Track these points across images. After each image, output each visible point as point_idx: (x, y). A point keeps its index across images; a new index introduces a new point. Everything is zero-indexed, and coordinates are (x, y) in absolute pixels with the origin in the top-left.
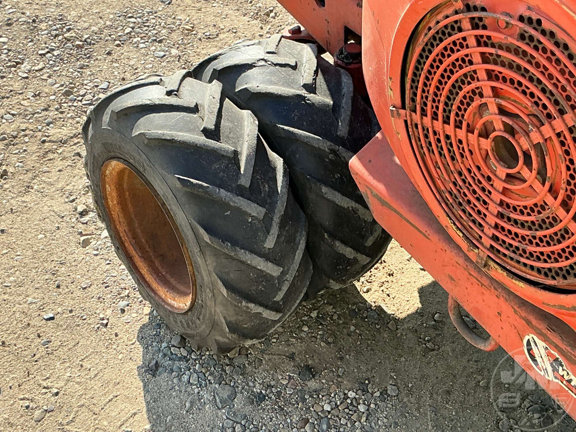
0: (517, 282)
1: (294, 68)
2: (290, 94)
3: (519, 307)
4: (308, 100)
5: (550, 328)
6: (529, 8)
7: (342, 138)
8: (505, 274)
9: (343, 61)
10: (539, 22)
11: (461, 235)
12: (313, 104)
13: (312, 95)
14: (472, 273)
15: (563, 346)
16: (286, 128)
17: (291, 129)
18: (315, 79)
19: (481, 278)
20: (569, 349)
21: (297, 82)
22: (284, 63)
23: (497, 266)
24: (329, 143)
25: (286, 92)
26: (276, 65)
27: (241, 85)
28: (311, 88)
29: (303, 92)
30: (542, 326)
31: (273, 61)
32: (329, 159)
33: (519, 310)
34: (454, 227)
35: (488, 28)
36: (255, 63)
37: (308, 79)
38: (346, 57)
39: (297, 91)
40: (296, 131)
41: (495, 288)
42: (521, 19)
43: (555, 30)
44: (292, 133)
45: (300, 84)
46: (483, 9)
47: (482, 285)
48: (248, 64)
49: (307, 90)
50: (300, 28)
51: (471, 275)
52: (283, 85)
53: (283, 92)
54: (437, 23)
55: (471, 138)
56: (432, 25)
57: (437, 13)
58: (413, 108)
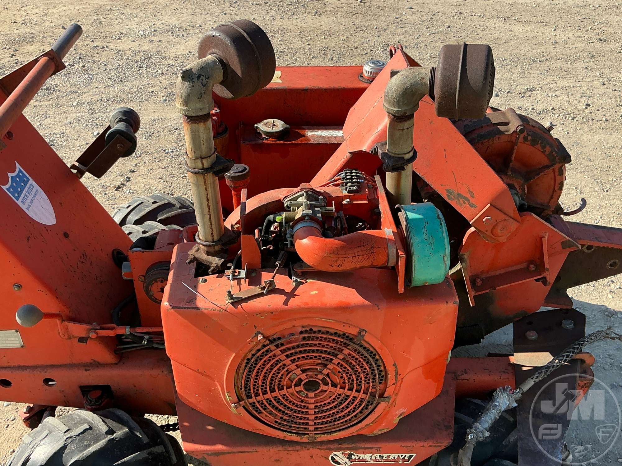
0: (334, 434)
1: (90, 428)
2: (105, 444)
3: (321, 446)
4: (116, 438)
5: (340, 444)
6: (303, 327)
7: (147, 443)
8: (326, 435)
9: (96, 405)
10: (311, 330)
11: (294, 435)
12: (120, 438)
13: (115, 435)
14: (290, 449)
15: (350, 446)
16: (119, 462)
17: (123, 460)
18: (107, 426)
19: (295, 448)
20: (353, 445)
21: (100, 435)
22: (82, 430)
23: (319, 435)
24: (145, 451)
25: (102, 444)
26: (79, 435)
27: (69, 462)
28: (111, 432)
29: (109, 437)
30: (336, 446)
31: (75, 434)
32: (151, 459)
33: (322, 447)
34: (289, 434)
35: (284, 344)
36: (65, 444)
37: (104, 428)
38: (96, 401)
39: (106, 439)
40: (125, 459)
41: (305, 447)
42: (301, 333)
43: (319, 329)
44: (125, 462)
45: (103, 434)
46: (279, 338)
47: (297, 450)
48: (62, 447)
49: (110, 434)
50: (30, 406)
51: (289, 451)
52: (95, 443)
53: (100, 446)
54: (253, 355)
55: (290, 390)
56: (249, 357)
57: (250, 351)
58: (249, 397)
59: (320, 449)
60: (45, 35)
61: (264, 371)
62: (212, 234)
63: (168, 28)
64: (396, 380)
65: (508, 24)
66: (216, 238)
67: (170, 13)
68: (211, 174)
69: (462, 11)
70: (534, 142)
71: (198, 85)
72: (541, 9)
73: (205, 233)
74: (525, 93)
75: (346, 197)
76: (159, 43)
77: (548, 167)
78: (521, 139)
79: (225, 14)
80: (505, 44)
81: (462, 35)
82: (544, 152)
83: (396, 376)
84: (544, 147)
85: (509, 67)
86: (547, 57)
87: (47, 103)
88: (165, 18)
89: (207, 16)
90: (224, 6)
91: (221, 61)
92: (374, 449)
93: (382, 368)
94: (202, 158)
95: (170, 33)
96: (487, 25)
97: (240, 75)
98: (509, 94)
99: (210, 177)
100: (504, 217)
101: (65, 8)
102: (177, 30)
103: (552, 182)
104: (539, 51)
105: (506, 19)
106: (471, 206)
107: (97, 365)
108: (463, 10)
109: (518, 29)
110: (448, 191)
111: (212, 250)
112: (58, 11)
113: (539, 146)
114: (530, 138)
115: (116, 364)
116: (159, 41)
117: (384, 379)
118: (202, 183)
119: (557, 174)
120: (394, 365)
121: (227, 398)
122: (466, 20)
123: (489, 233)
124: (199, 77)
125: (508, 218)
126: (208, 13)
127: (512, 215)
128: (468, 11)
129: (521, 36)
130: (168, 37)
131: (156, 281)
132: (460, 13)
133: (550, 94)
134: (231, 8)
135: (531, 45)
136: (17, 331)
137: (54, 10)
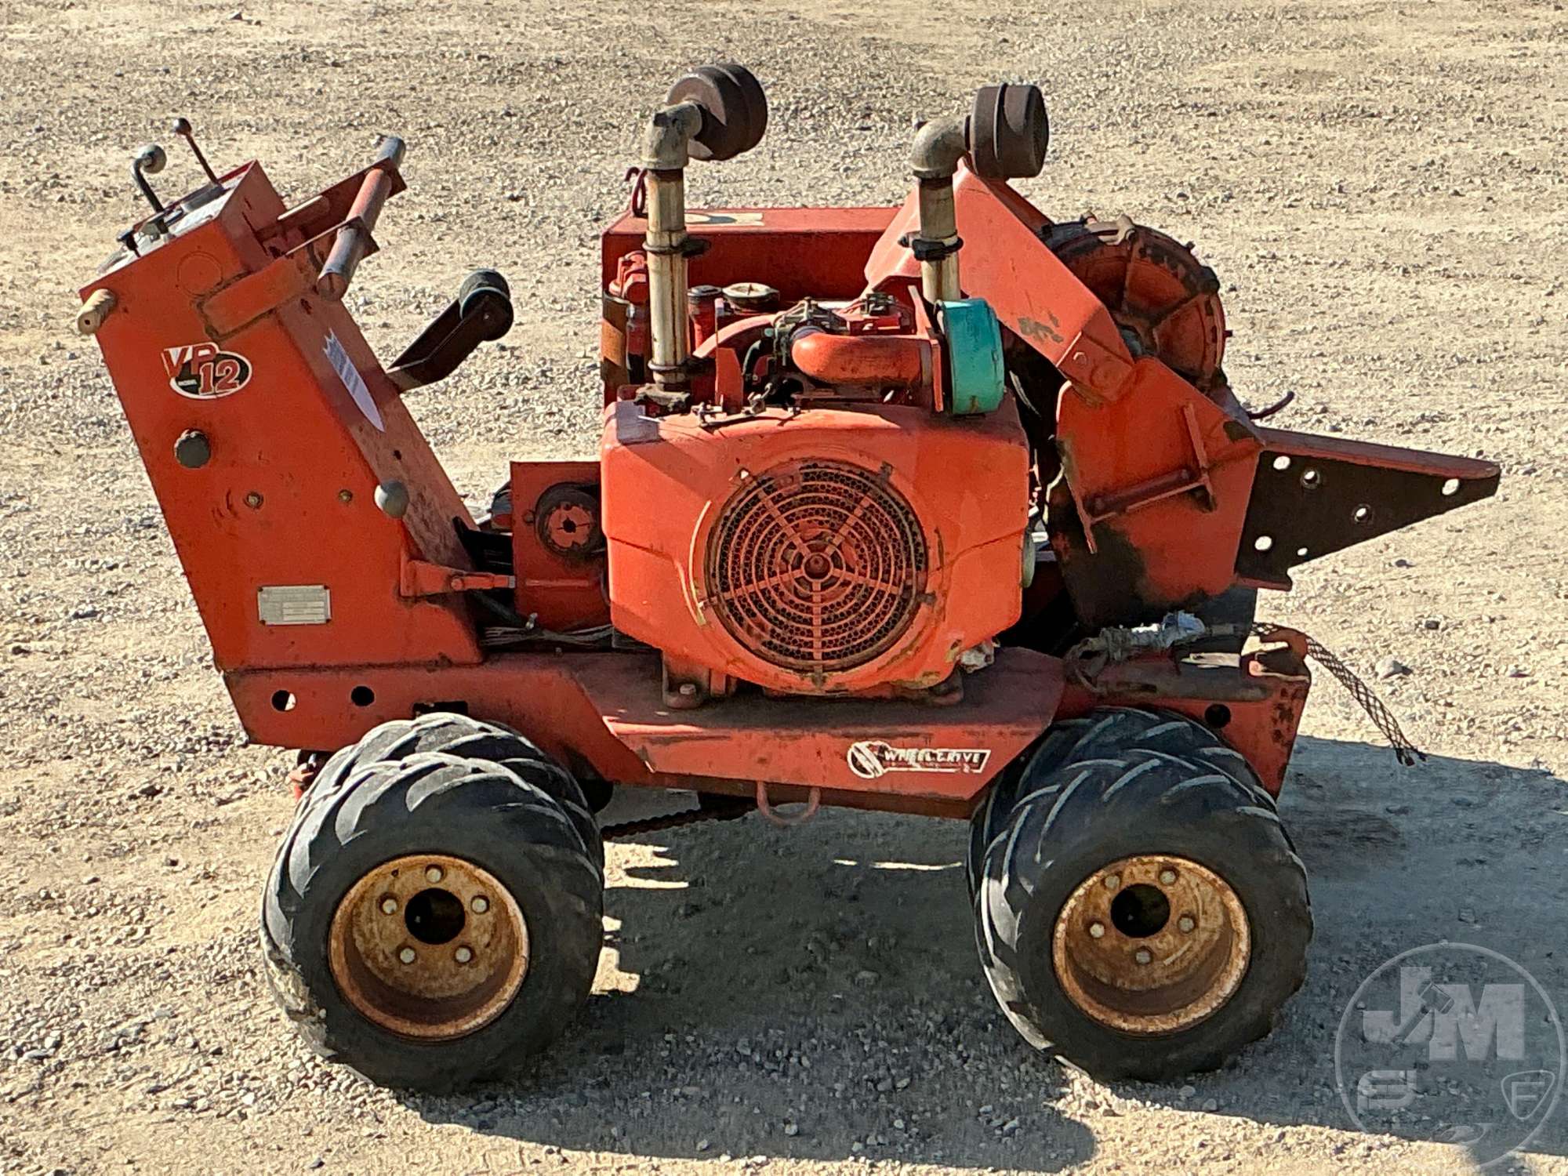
0: (853, 670)
6: (805, 460)
8: (840, 673)
10: (815, 465)
11: (791, 671)
14: (783, 734)
15: (882, 730)
19: (792, 731)
20: (886, 727)
23: (830, 673)
30: (859, 728)
33: (835, 731)
34: (783, 669)
41: (807, 730)
42: (802, 469)
43: (827, 464)
46: (771, 479)
47: (796, 737)
51: (782, 738)
54: (733, 510)
55: (786, 577)
56: (728, 513)
57: (729, 502)
58: (726, 589)
59: (834, 736)
60: (51, 312)
61: (750, 535)
62: (675, 353)
63: (405, 297)
64: (941, 561)
65: (1413, 281)
66: (679, 361)
67: (402, 264)
68: (680, 255)
69: (1279, 254)
70: (1157, 260)
71: (674, 130)
72: (1526, 247)
73: (665, 355)
74: (1414, 425)
75: (866, 321)
76: (385, 330)
77: (1186, 300)
78: (1135, 254)
79: (568, 264)
80: (1390, 327)
81: (1270, 308)
82: (1176, 275)
83: (941, 553)
84: (1174, 267)
85: (1386, 374)
86: (1503, 353)
87: (110, 451)
88: (388, 274)
89: (514, 268)
90: (561, 246)
91: (700, 107)
92: (921, 739)
93: (919, 539)
94: (671, 231)
95: (412, 308)
96: (1350, 285)
97: (723, 121)
98: (1371, 427)
99: (678, 259)
100: (1106, 354)
101: (86, 251)
102: (431, 299)
103: (1200, 331)
104: (1485, 340)
105: (1410, 269)
106: (1056, 339)
107: (445, 662)
108: (1284, 250)
109: (1438, 293)
110: (1020, 321)
111: (672, 380)
112: (68, 258)
113: (1165, 265)
114: (1149, 251)
115: (479, 664)
116: (385, 325)
117: (923, 560)
118: (667, 268)
119: (1204, 312)
120: (937, 531)
121: (692, 592)
122: (1287, 273)
123: (1087, 382)
124: (674, 122)
125: (1113, 358)
126: (516, 263)
127: (1119, 352)
128: (1297, 254)
129: (1441, 308)
130: (408, 316)
131: (558, 507)
132: (1274, 257)
133: (1484, 428)
134: (585, 251)
135: (1467, 326)
136: (326, 588)
137: (55, 256)
